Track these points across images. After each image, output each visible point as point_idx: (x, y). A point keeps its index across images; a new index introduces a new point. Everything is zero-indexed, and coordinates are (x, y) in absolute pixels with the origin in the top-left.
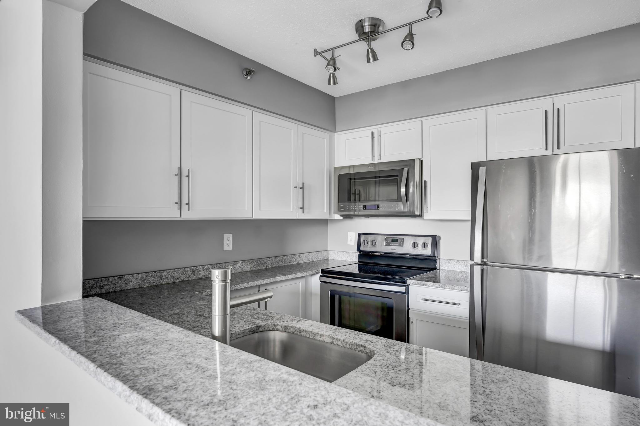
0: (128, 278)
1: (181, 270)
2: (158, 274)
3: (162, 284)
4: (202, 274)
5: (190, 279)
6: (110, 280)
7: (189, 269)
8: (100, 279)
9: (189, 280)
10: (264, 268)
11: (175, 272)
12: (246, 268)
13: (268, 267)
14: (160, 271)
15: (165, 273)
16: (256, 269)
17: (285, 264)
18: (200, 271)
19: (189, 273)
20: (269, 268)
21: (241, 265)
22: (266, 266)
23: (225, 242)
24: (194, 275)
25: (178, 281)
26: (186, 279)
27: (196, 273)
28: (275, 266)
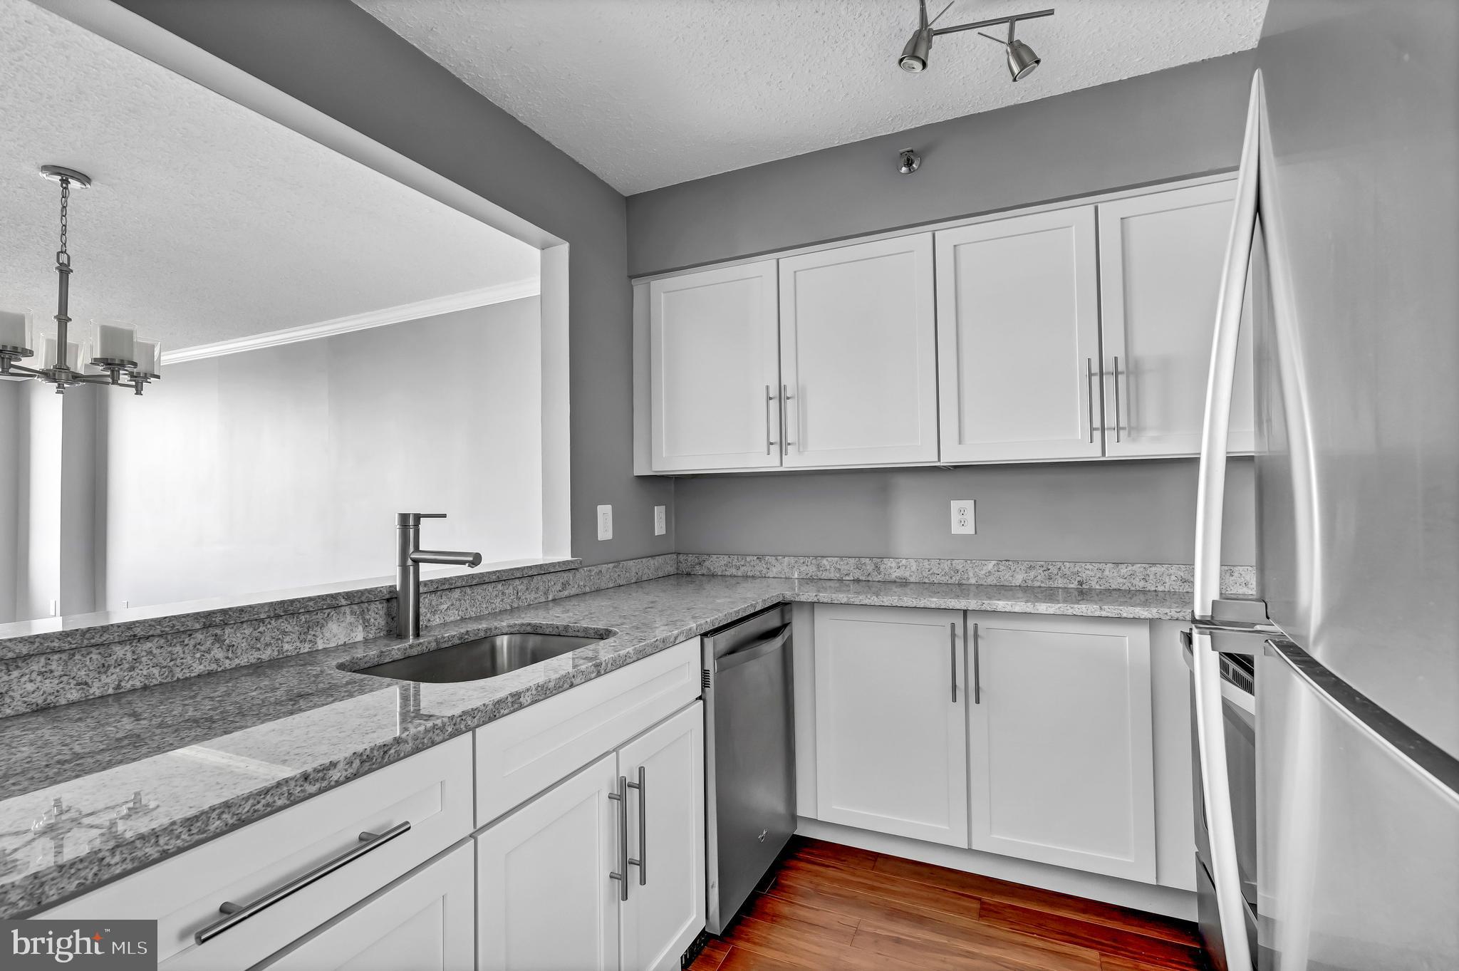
0: (770, 560)
1: (852, 561)
2: (814, 561)
3: (820, 579)
4: (896, 574)
5: (870, 579)
6: (748, 559)
7: (867, 561)
8: (736, 557)
9: (869, 581)
10: (1072, 586)
11: (842, 563)
12: (1011, 578)
13: (1084, 586)
14: (816, 557)
15: (825, 562)
16: (1043, 585)
17: (1160, 588)
18: (891, 567)
19: (868, 568)
20: (1090, 589)
21: (996, 569)
22: (1081, 583)
23: (955, 517)
24: (879, 574)
25: (847, 578)
26: (863, 578)
27: (882, 569)
28: (1114, 587)
